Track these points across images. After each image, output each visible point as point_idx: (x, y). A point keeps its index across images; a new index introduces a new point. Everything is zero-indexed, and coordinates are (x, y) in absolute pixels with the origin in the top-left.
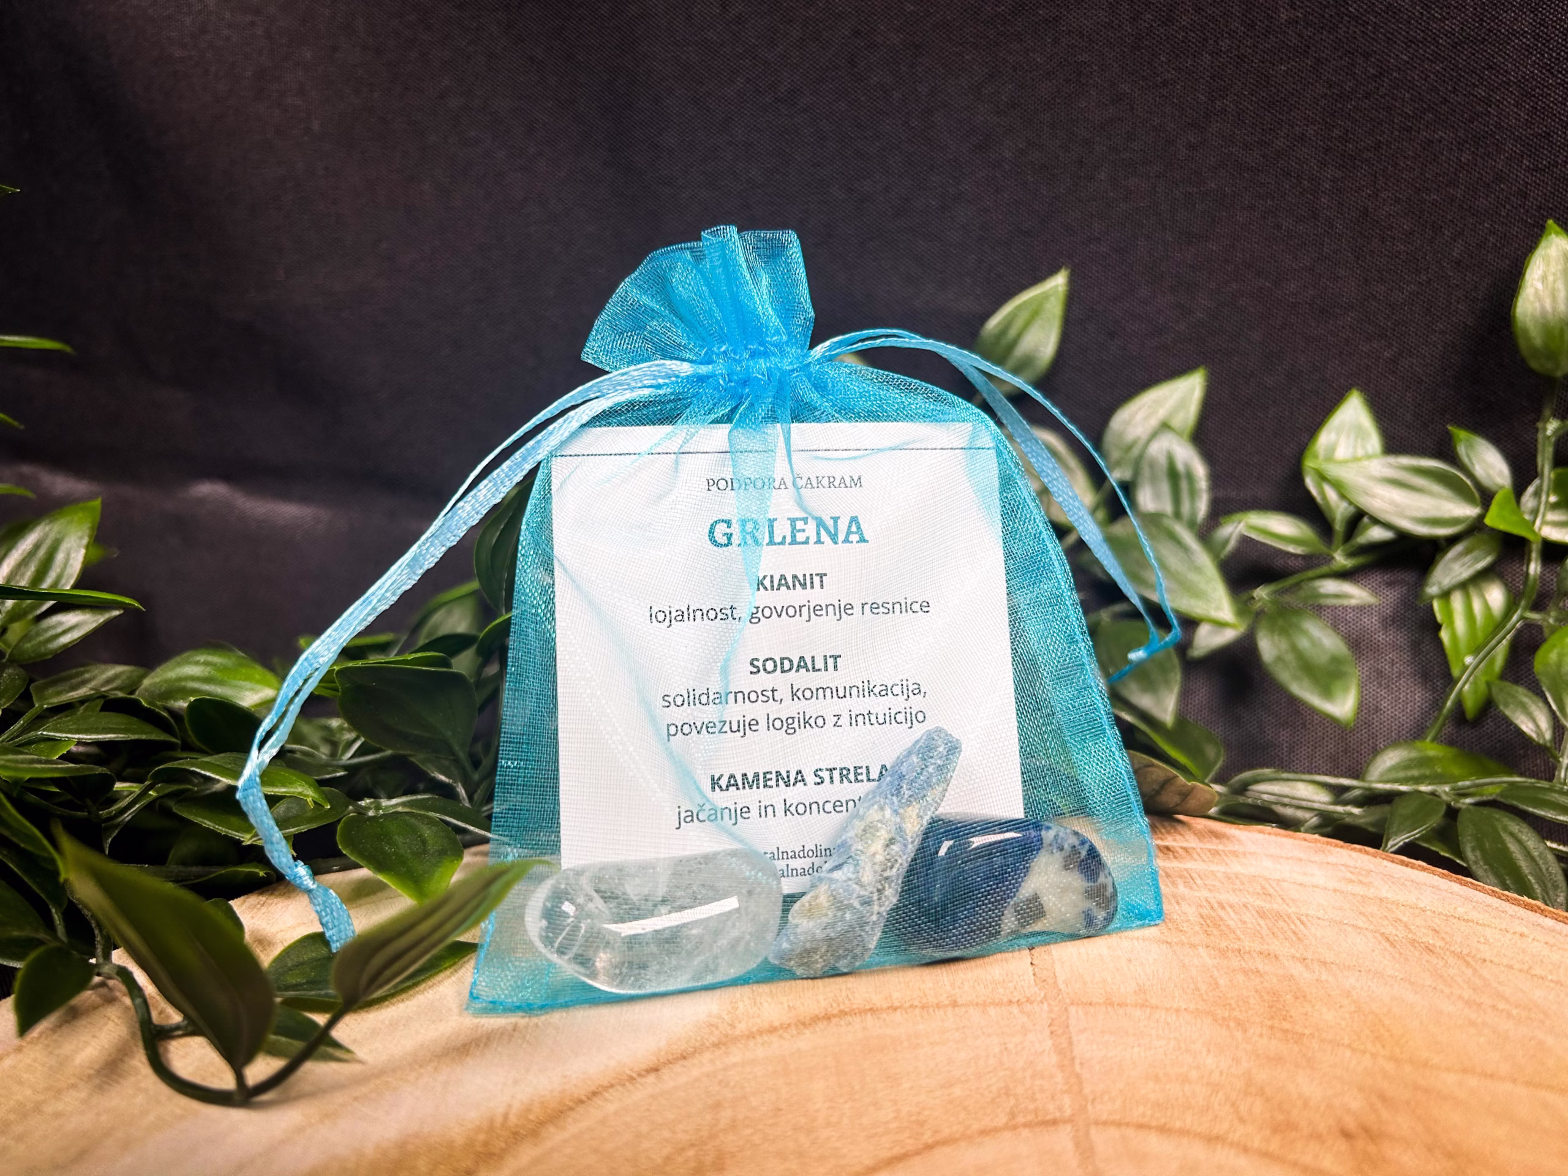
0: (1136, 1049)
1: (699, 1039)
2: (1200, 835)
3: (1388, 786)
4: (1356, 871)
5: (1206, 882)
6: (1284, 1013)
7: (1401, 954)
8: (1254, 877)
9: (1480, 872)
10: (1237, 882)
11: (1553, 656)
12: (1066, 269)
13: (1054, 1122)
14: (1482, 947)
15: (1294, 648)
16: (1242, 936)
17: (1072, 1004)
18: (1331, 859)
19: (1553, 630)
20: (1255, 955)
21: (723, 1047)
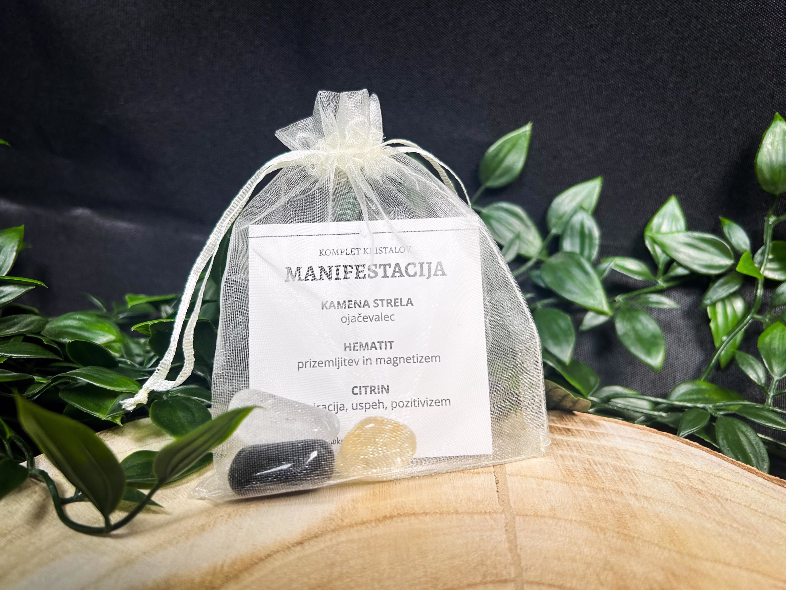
0: (549, 542)
1: (324, 526)
2: (585, 423)
3: (681, 403)
4: (664, 447)
5: (587, 450)
6: (625, 525)
7: (685, 494)
8: (612, 448)
9: (725, 451)
10: (603, 450)
11: (767, 339)
13: (505, 581)
14: (726, 492)
15: (634, 329)
17: (517, 515)
18: (651, 440)
19: (768, 326)
20: (611, 491)
21: (337, 532)
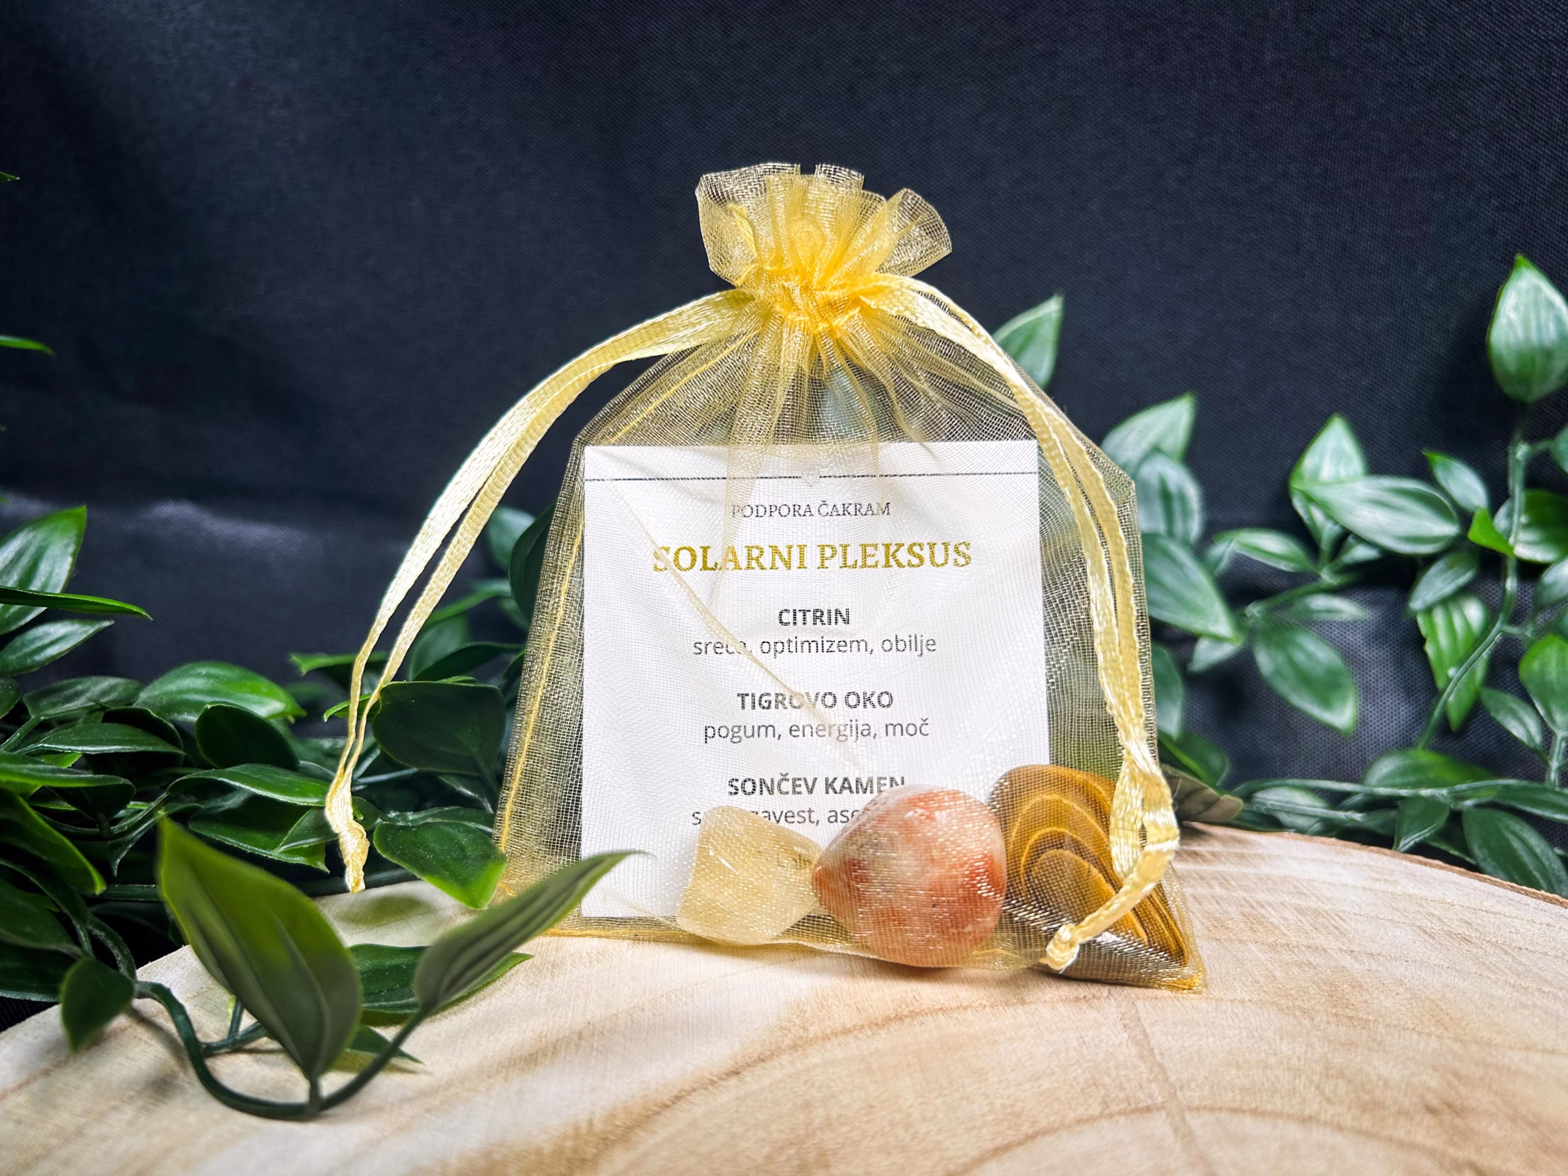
1: (773, 1042)
2: (1223, 840)
3: (1388, 791)
4: (1379, 870)
5: (1241, 884)
6: (1345, 1001)
8: (1285, 877)
9: (1489, 868)
11: (1536, 666)
12: (1059, 294)
13: (1148, 1109)
15: (1291, 662)
16: (1286, 932)
17: (1138, 999)
20: (1303, 949)
21: (800, 1050)
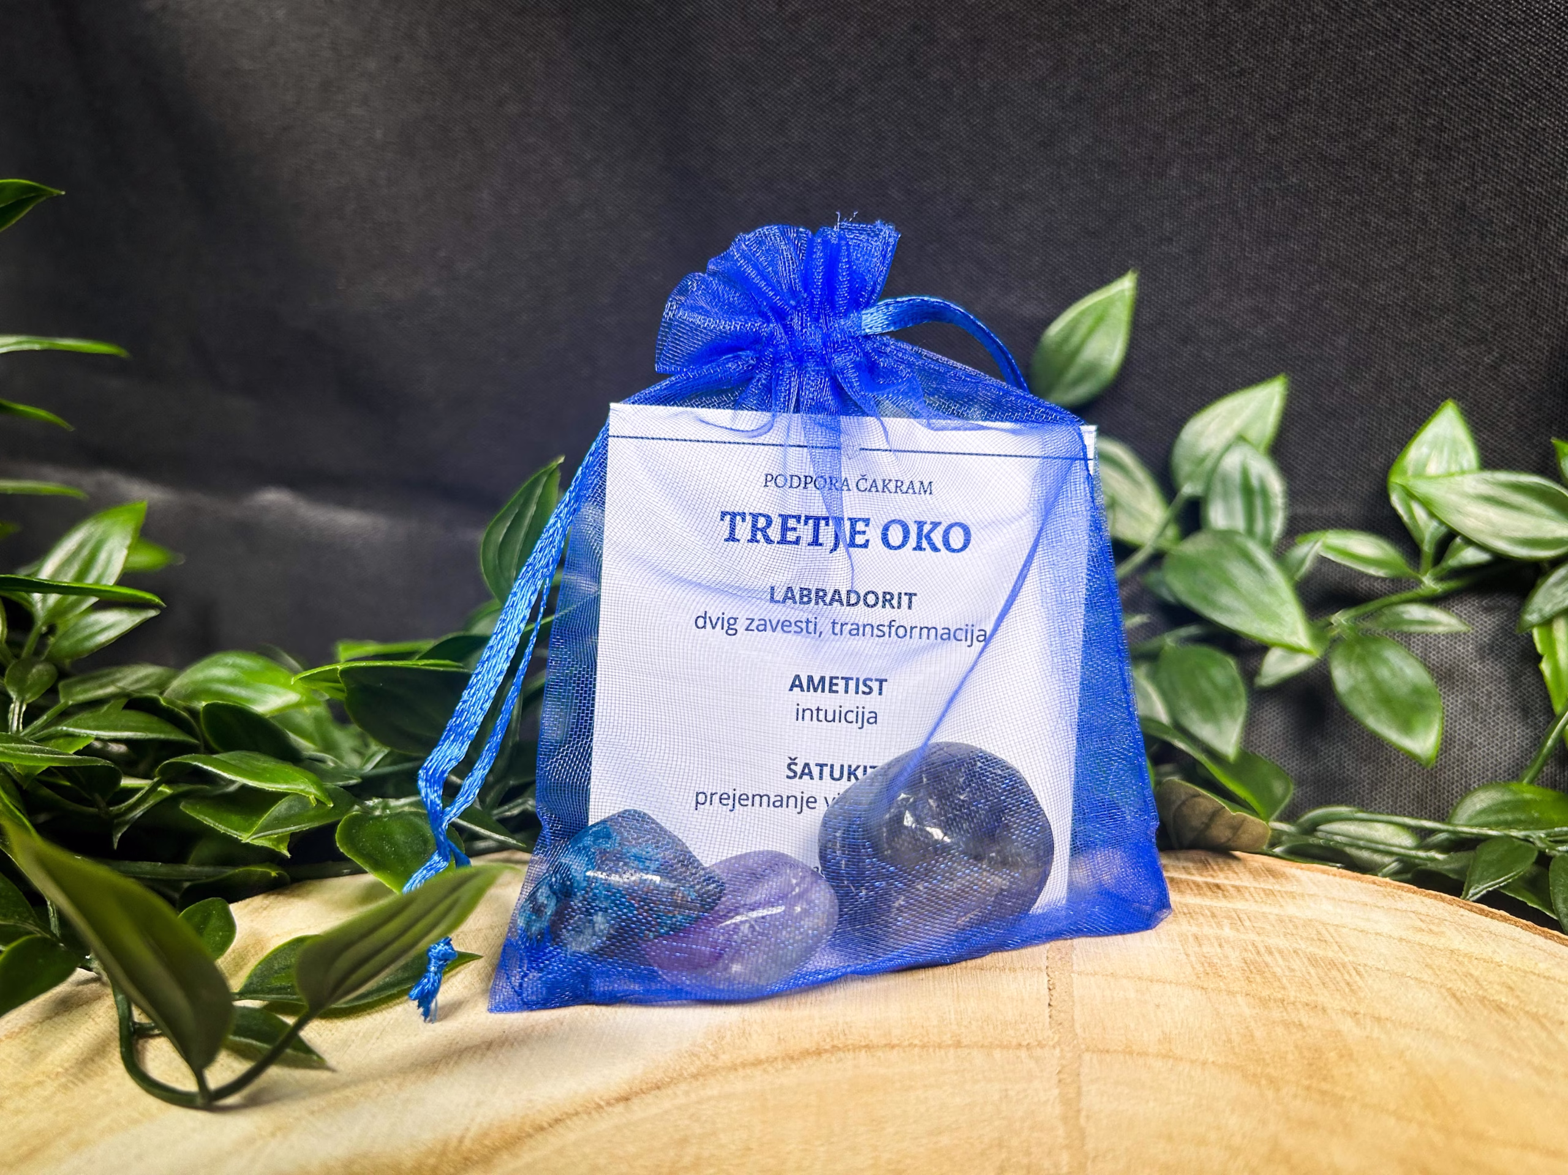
1: (678, 1068)
2: (1255, 873)
3: (1475, 830)
4: (1428, 919)
5: (1255, 925)
6: (1325, 1072)
7: (1467, 1012)
8: (1311, 920)
10: (1291, 926)
12: (1134, 272)
14: (1561, 1007)
15: (1372, 678)
17: (1087, 1050)
18: (1400, 905)
20: (1299, 1006)
21: (701, 1079)
